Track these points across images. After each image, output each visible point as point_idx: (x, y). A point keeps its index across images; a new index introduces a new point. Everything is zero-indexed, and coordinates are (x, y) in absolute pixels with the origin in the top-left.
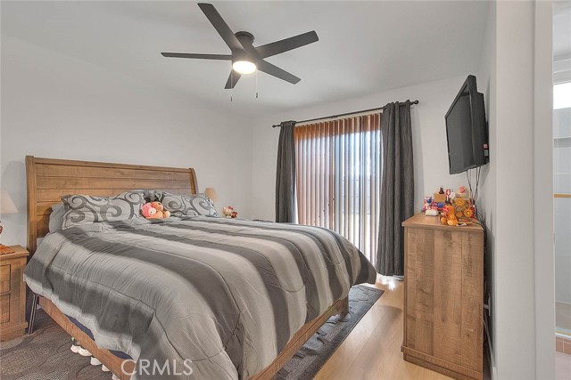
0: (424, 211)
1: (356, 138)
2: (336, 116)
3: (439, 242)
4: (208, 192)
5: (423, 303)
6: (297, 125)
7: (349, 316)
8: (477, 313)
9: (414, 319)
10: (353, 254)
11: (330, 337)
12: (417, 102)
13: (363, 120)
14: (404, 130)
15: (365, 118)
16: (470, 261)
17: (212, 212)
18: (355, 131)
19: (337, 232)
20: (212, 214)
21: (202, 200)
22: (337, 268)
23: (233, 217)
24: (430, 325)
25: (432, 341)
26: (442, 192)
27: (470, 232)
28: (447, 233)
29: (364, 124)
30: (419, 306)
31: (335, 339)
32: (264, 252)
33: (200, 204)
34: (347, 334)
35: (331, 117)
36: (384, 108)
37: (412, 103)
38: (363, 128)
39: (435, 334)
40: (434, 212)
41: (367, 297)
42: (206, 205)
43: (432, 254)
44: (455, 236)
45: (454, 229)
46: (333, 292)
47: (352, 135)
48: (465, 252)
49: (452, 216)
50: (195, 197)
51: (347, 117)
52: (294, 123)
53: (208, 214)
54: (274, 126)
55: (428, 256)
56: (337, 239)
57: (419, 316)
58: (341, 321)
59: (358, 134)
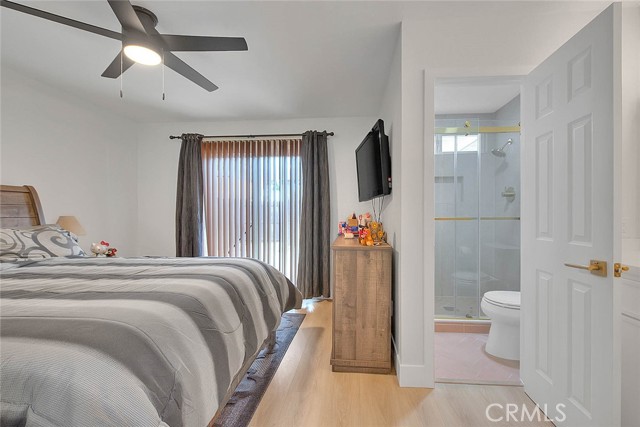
0: (341, 234)
1: (275, 161)
2: (254, 136)
3: (360, 260)
4: (64, 223)
5: (348, 316)
6: (204, 140)
7: (277, 346)
8: (387, 316)
9: (341, 332)
10: (282, 282)
11: (260, 373)
12: (332, 134)
13: (283, 144)
14: (321, 159)
15: (285, 142)
16: (383, 273)
17: (77, 250)
18: (275, 155)
19: (266, 262)
20: (76, 253)
21: (55, 234)
22: (269, 298)
23: (108, 255)
24: (353, 334)
25: (355, 348)
26: (354, 217)
27: (382, 250)
28: (366, 253)
29: (283, 149)
30: (345, 320)
31: (266, 373)
32: (190, 293)
33: (54, 240)
34: (278, 364)
35: (248, 136)
36: (304, 135)
37: (328, 134)
38: (283, 152)
39: (358, 341)
40: (351, 235)
41: (291, 324)
42: (64, 241)
43: (355, 272)
44: (372, 254)
45: (371, 249)
46: (268, 324)
47: (272, 158)
48: (379, 267)
49: (370, 238)
50: (41, 230)
51: (266, 139)
52: (201, 137)
53: (70, 254)
54: (172, 138)
55: (351, 274)
56: (266, 268)
57: (345, 328)
58: (269, 353)
59: (277, 158)
